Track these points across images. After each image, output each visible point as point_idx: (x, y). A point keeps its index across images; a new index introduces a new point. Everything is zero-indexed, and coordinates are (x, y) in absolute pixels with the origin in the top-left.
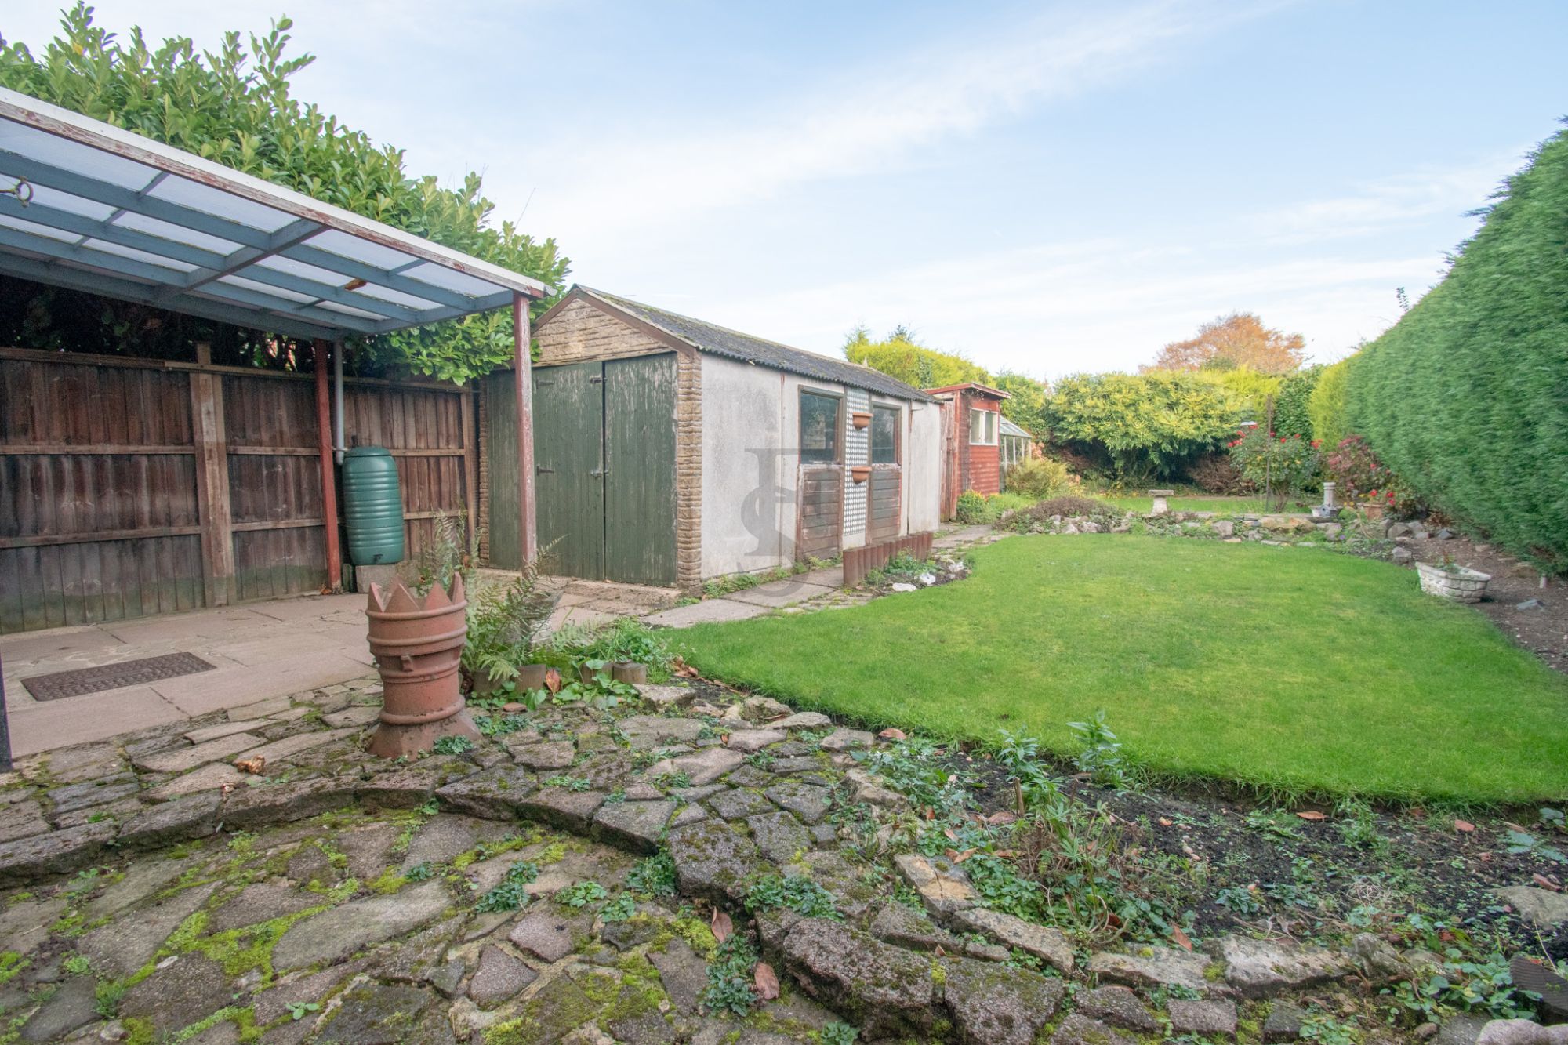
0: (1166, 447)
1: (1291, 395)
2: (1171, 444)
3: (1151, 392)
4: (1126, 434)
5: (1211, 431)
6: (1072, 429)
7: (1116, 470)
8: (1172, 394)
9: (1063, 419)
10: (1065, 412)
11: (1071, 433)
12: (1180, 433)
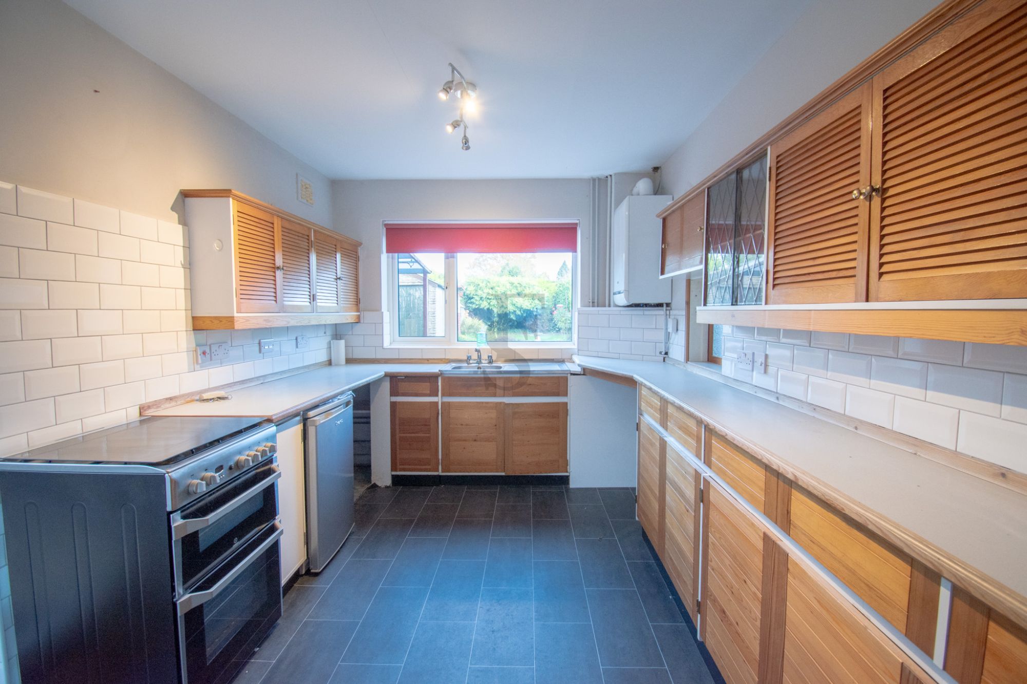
0: (518, 313)
1: (561, 291)
2: (520, 311)
3: (511, 287)
4: (502, 306)
5: (535, 306)
6: (477, 303)
7: (493, 322)
8: (519, 288)
9: (473, 298)
10: (473, 295)
11: (477, 305)
12: (525, 307)
